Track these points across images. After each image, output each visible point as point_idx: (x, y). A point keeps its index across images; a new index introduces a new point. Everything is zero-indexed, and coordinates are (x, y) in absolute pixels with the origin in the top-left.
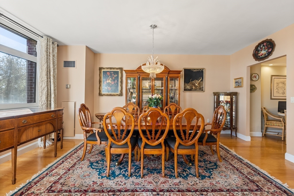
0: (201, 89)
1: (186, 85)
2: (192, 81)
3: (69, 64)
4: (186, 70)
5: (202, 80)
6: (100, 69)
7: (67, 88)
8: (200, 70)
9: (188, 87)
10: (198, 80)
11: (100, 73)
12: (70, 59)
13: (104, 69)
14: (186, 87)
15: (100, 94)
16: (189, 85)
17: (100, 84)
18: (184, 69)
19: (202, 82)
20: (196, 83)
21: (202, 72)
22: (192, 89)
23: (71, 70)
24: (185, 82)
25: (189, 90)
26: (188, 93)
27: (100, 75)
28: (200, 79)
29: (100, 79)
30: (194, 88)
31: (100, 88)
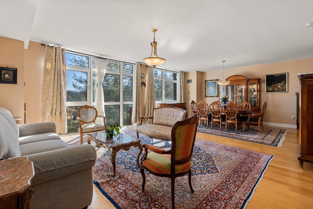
0: (284, 90)
1: (268, 87)
2: (274, 84)
3: (189, 81)
4: (267, 76)
5: (285, 83)
6: (206, 81)
7: (189, 93)
8: (283, 74)
9: (270, 89)
10: (281, 83)
11: (205, 83)
12: (190, 79)
13: (208, 81)
14: (268, 89)
15: (206, 96)
16: (271, 88)
17: (205, 90)
18: (266, 76)
19: (285, 84)
20: (279, 86)
21: (285, 75)
22: (275, 90)
23: (190, 84)
24: (267, 85)
25: (271, 91)
26: (270, 95)
27: (205, 85)
28: (283, 82)
29: (205, 87)
30: (276, 89)
31: (205, 93)
